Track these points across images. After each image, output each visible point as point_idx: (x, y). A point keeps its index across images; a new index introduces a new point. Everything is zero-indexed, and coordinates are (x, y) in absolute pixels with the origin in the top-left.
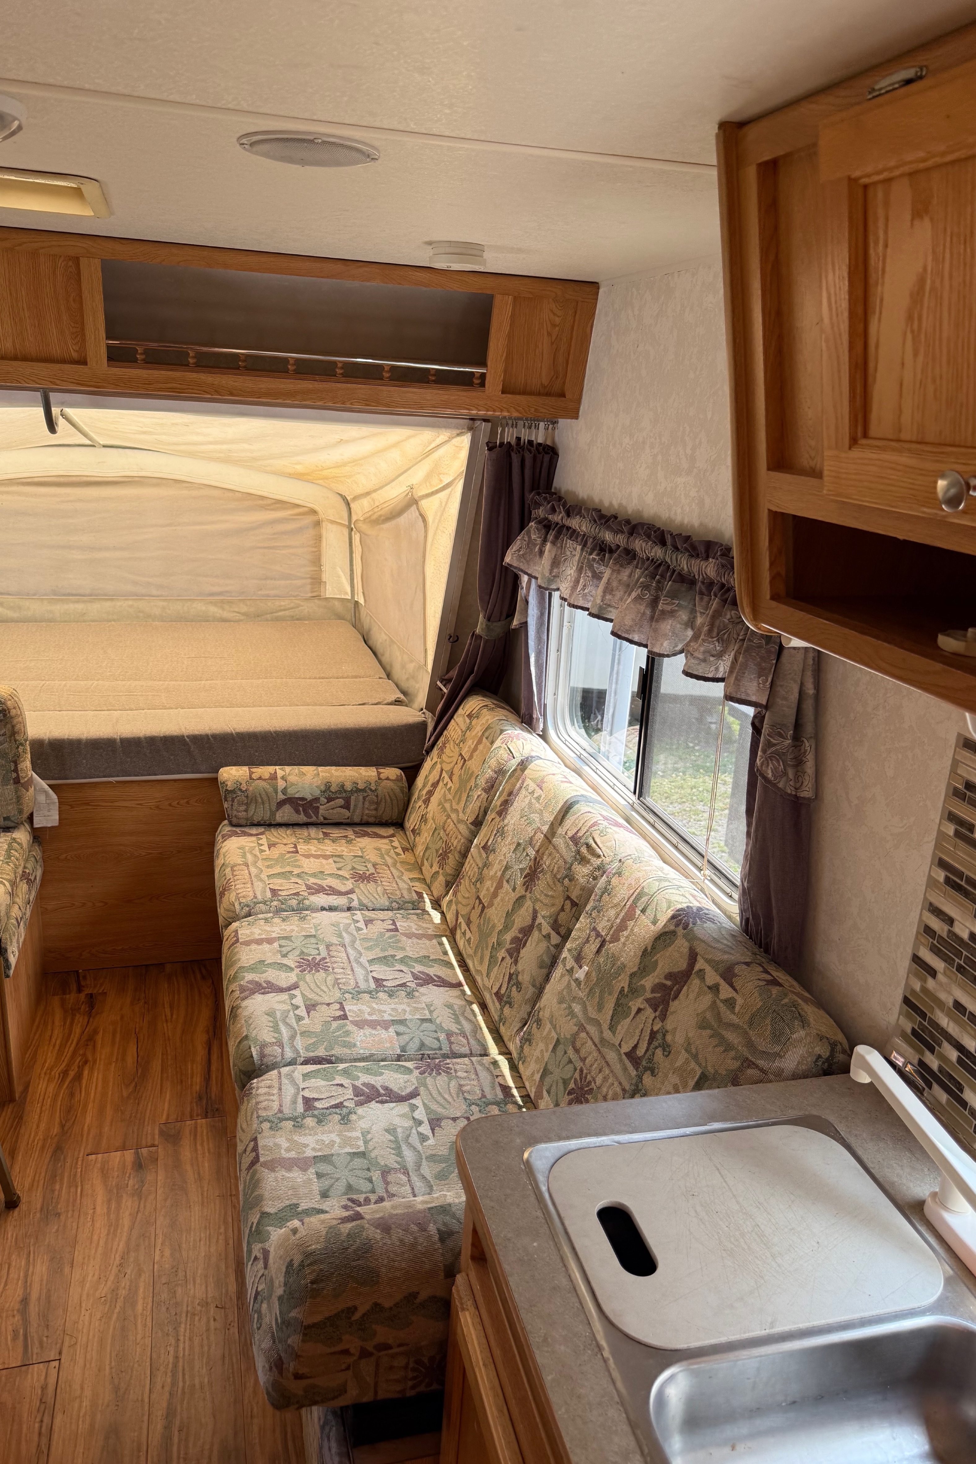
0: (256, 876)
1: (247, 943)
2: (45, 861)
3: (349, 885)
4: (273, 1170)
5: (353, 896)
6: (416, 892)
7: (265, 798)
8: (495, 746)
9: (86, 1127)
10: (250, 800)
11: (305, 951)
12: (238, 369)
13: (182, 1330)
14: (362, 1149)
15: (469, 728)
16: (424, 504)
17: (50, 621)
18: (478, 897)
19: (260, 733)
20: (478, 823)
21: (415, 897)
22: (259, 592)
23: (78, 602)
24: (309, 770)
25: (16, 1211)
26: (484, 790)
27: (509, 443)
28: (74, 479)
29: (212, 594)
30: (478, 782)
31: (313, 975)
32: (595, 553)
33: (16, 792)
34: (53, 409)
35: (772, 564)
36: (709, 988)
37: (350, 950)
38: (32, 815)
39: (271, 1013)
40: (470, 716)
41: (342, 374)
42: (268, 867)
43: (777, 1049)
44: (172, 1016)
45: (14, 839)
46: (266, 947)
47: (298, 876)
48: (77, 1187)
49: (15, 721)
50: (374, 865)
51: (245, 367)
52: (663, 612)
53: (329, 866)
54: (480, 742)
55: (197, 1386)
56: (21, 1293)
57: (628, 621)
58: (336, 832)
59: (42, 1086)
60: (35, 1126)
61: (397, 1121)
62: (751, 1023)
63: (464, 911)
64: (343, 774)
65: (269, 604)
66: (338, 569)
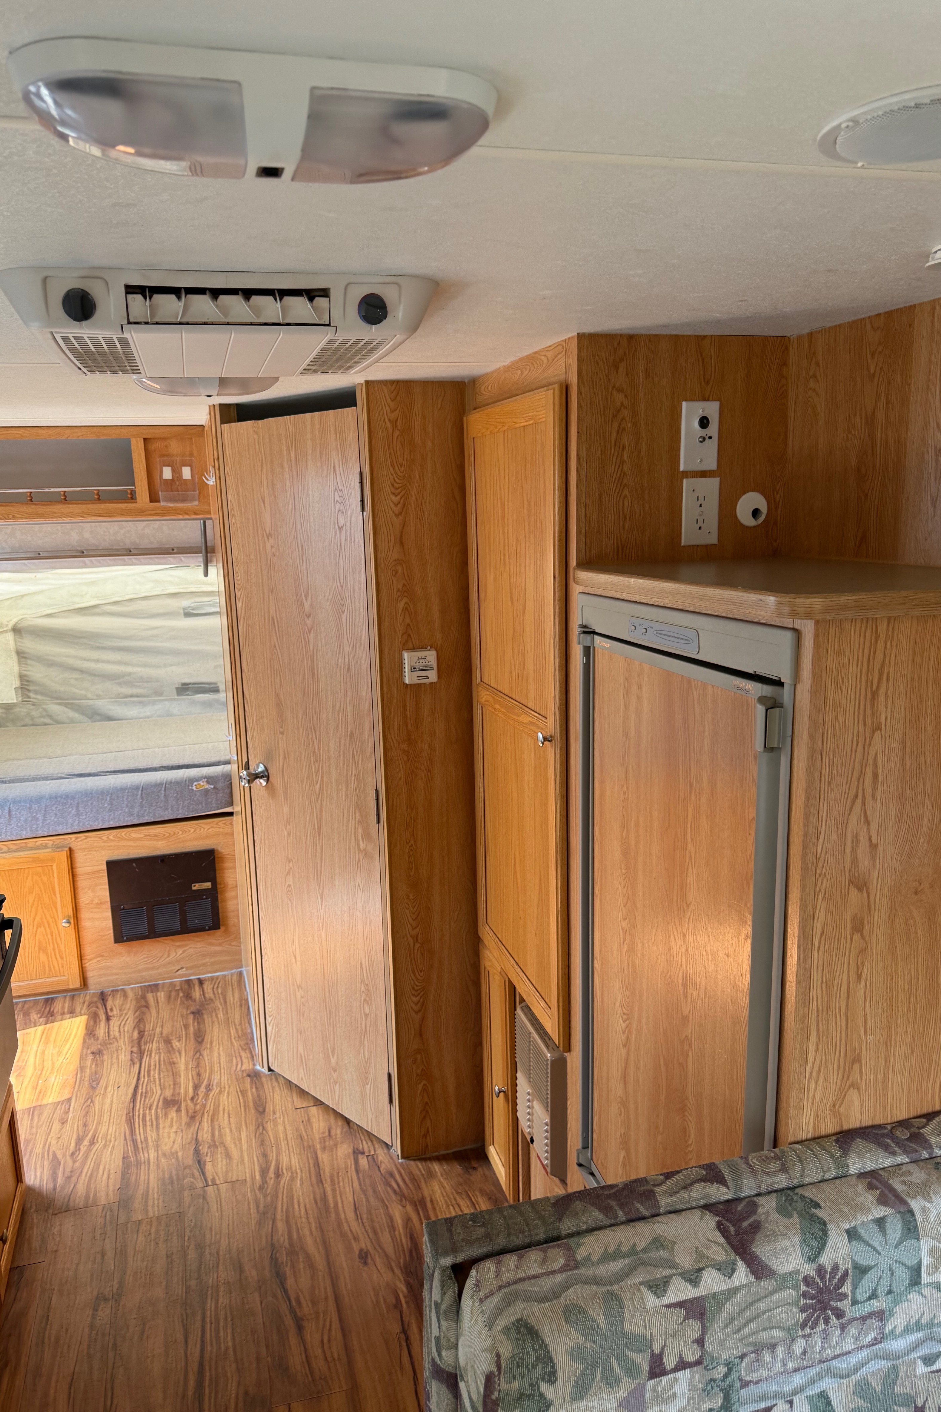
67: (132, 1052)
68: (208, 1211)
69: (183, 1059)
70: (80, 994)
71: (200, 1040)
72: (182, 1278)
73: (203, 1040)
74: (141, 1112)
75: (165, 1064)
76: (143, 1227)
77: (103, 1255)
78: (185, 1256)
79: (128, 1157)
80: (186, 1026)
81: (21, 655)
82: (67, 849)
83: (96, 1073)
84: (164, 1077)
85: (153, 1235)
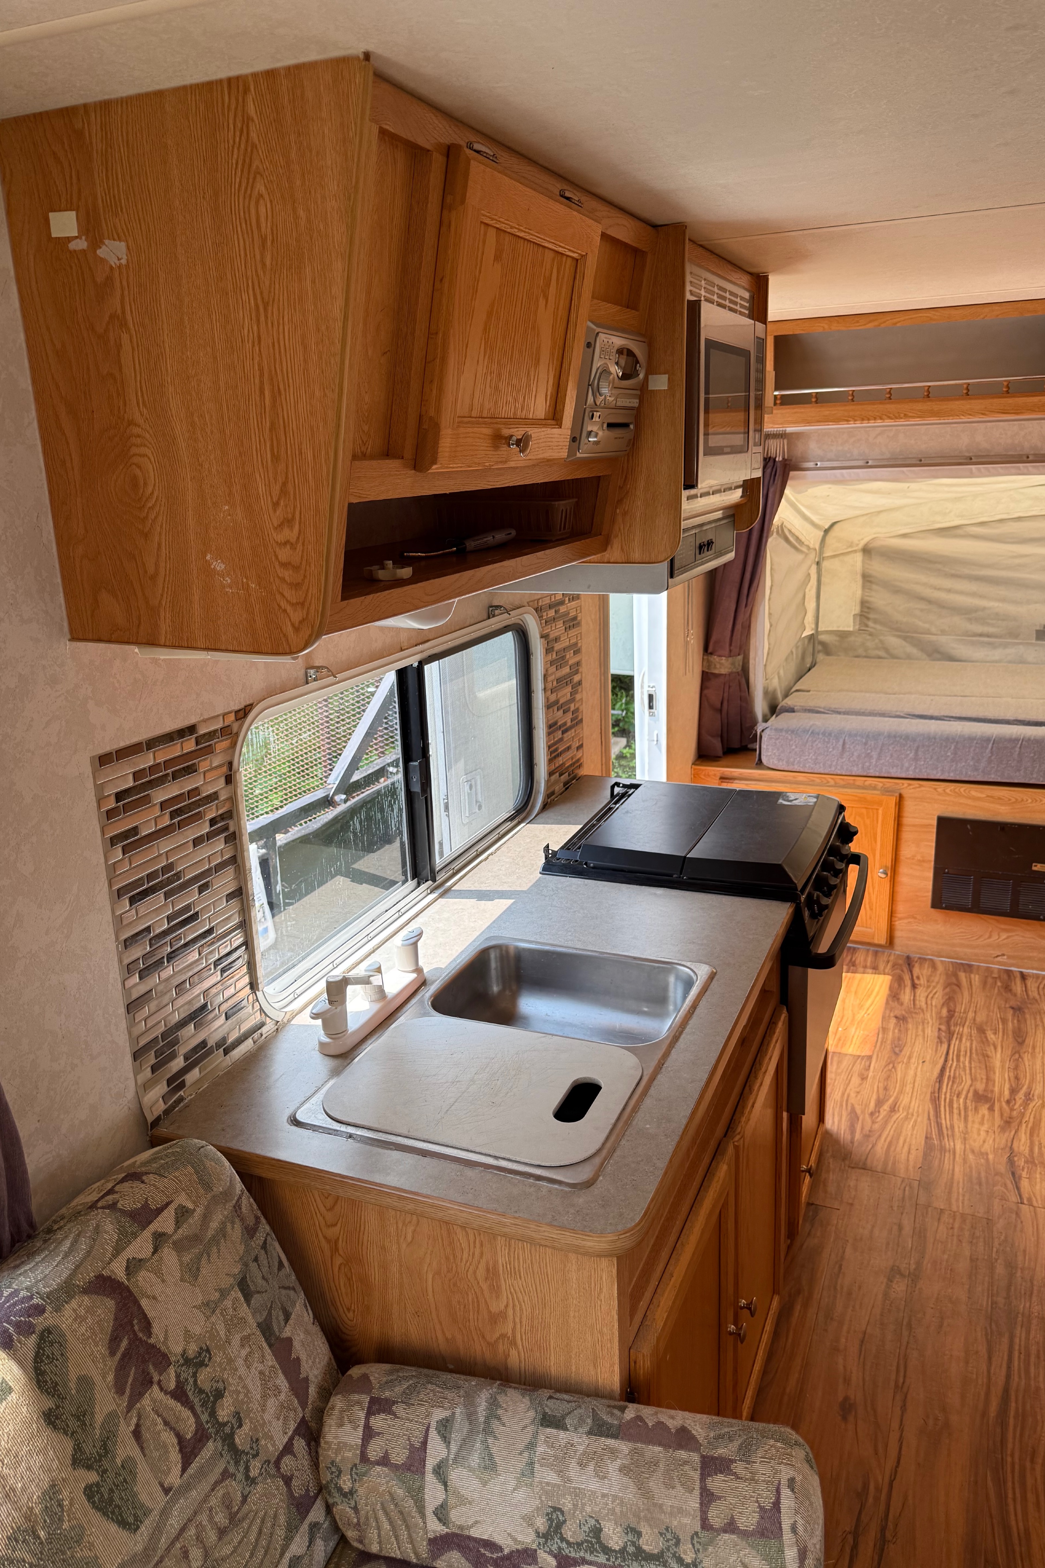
67: (939, 1029)
68: (1022, 1231)
69: (999, 1055)
70: (884, 952)
71: (1020, 1040)
72: (988, 1290)
73: (1024, 1041)
74: (948, 1096)
75: (977, 1054)
76: (945, 1218)
77: (900, 1228)
78: (992, 1268)
79: (931, 1138)
80: (1004, 1021)
81: (867, 579)
82: (897, 795)
83: (899, 1039)
84: (975, 1067)
85: (956, 1230)
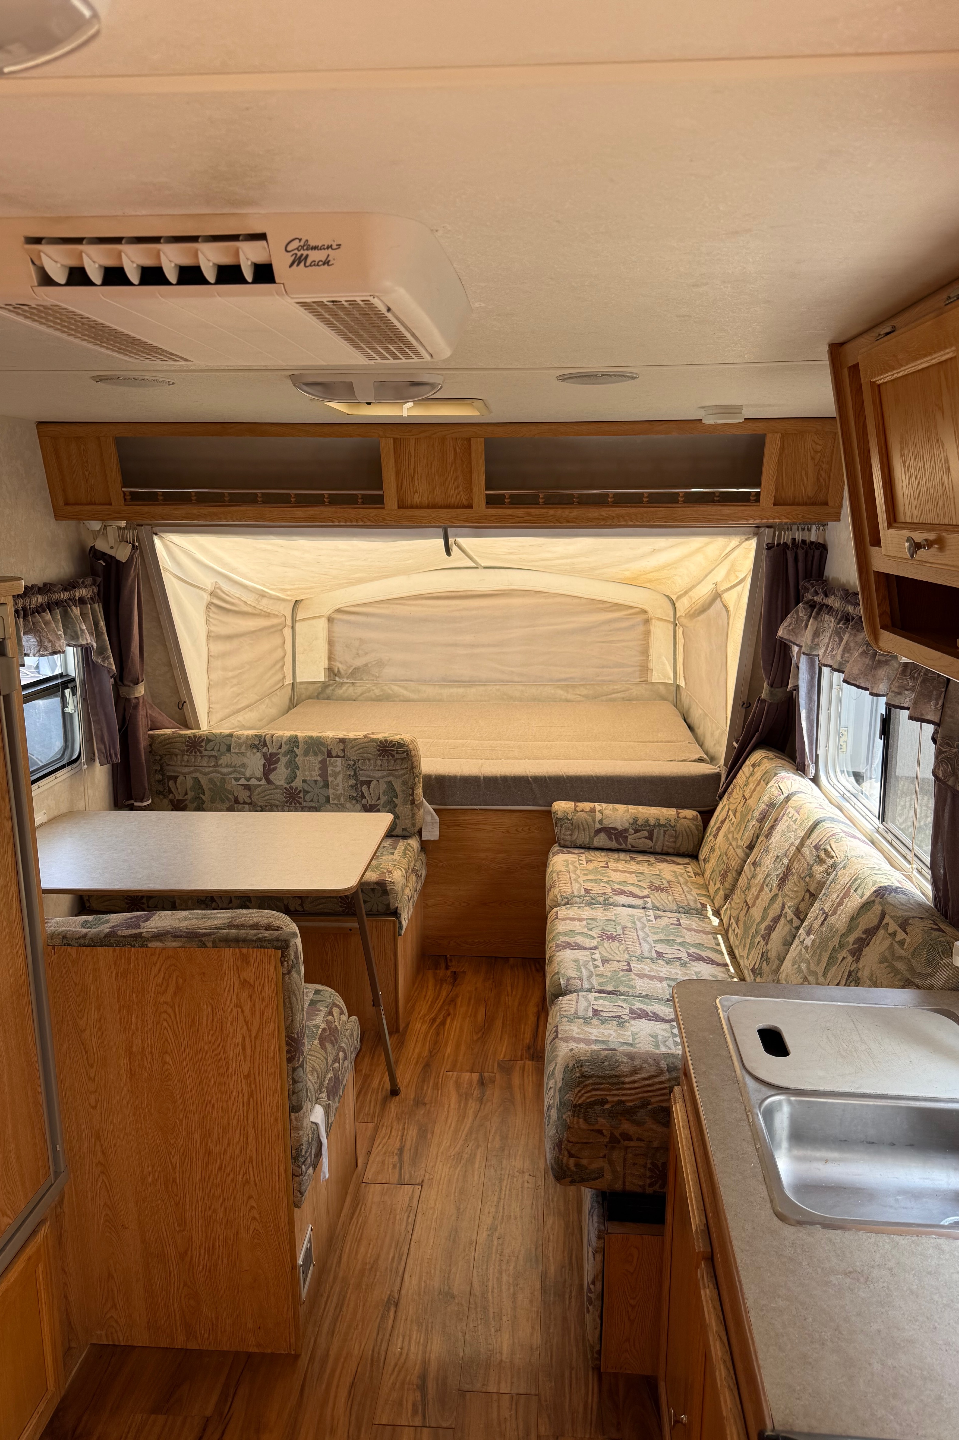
0: (574, 880)
1: (563, 919)
2: (429, 866)
3: (646, 892)
4: (566, 1042)
5: (648, 900)
6: (700, 903)
7: (586, 826)
8: (769, 786)
9: (446, 1055)
10: (575, 826)
11: (606, 928)
12: (573, 504)
13: (505, 1184)
14: (631, 1042)
15: (752, 775)
16: (725, 596)
17: (439, 701)
18: (746, 901)
19: (584, 776)
20: (751, 847)
21: (699, 906)
22: (598, 678)
23: (460, 687)
24: (621, 808)
25: (398, 1097)
26: (757, 820)
27: (785, 544)
28: (461, 593)
29: (559, 680)
30: (754, 815)
31: (610, 943)
32: (842, 622)
33: (412, 810)
34: (450, 539)
35: (879, 605)
36: (890, 934)
37: (640, 933)
38: (421, 829)
39: (576, 961)
40: (753, 765)
41: (647, 501)
42: (584, 874)
43: (929, 970)
44: (512, 992)
45: (409, 844)
46: (577, 923)
47: (607, 882)
48: (438, 1090)
49: (414, 759)
50: (669, 882)
51: (578, 502)
52: (879, 661)
53: (632, 879)
54: (759, 784)
55: (513, 1217)
56: (398, 1145)
57: (856, 671)
58: (640, 858)
59: (418, 1025)
60: (412, 1050)
61: (659, 1032)
62: (913, 954)
63: (735, 913)
64: (648, 812)
65: (605, 687)
66: (664, 658)
